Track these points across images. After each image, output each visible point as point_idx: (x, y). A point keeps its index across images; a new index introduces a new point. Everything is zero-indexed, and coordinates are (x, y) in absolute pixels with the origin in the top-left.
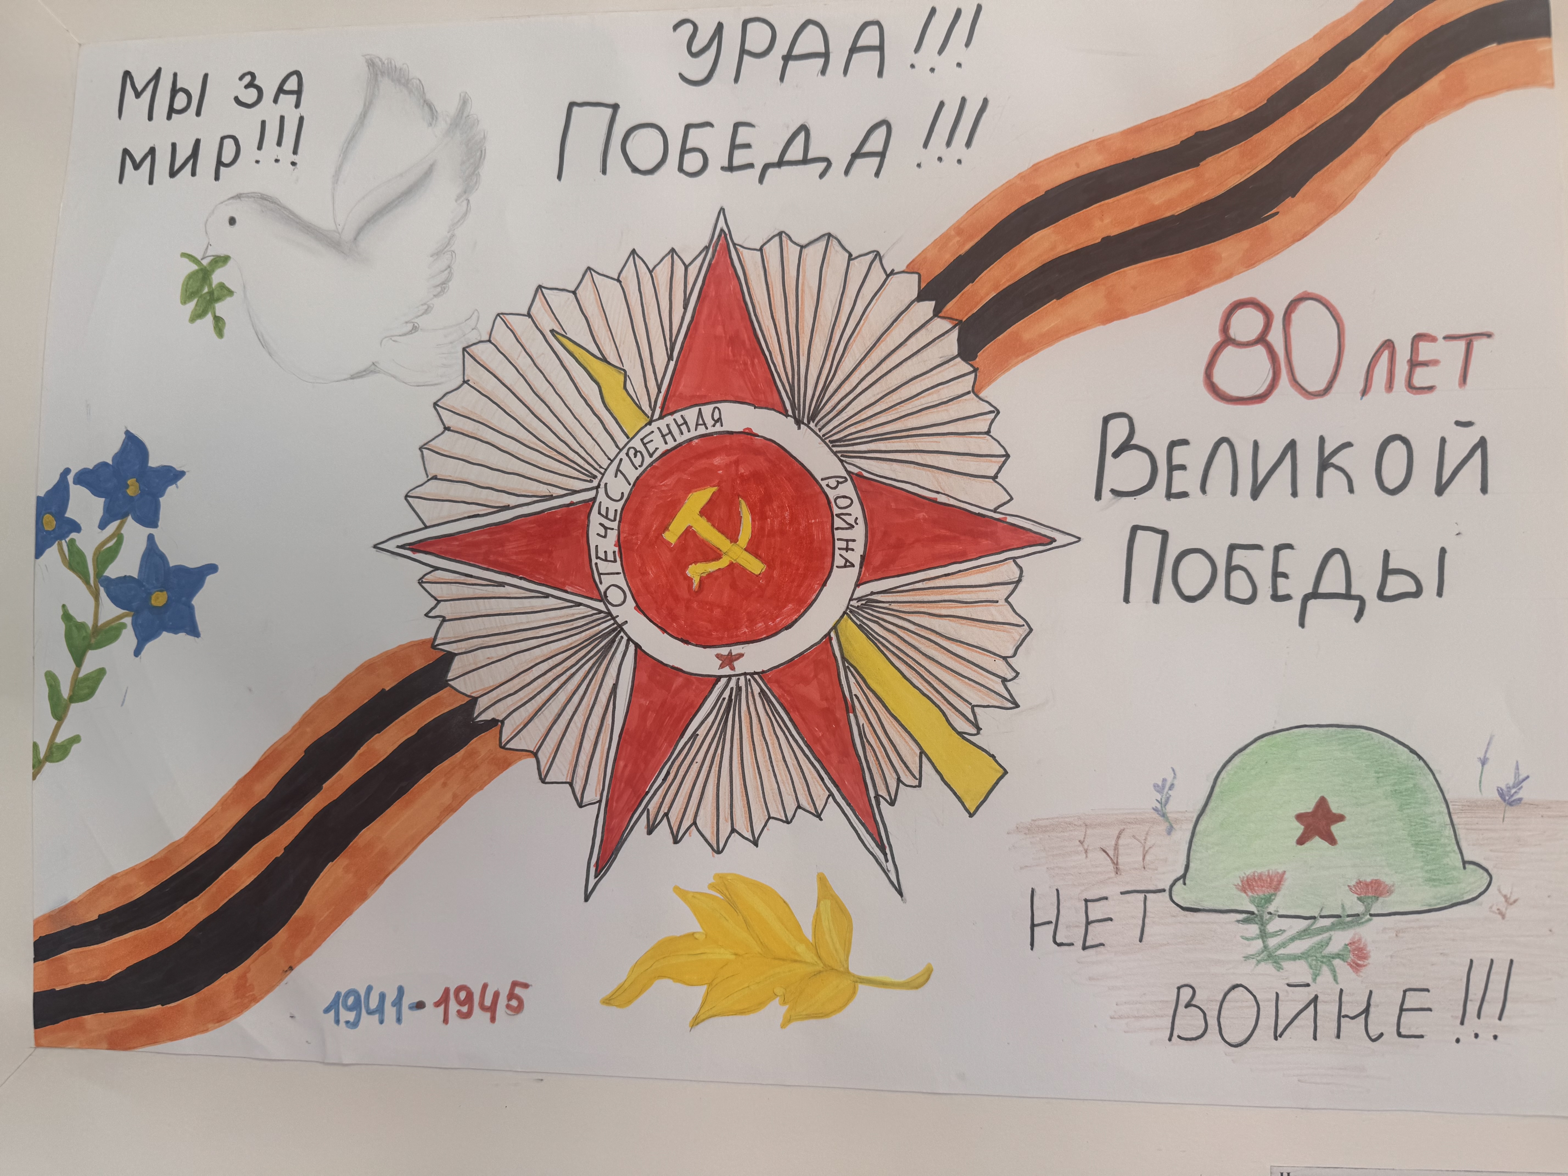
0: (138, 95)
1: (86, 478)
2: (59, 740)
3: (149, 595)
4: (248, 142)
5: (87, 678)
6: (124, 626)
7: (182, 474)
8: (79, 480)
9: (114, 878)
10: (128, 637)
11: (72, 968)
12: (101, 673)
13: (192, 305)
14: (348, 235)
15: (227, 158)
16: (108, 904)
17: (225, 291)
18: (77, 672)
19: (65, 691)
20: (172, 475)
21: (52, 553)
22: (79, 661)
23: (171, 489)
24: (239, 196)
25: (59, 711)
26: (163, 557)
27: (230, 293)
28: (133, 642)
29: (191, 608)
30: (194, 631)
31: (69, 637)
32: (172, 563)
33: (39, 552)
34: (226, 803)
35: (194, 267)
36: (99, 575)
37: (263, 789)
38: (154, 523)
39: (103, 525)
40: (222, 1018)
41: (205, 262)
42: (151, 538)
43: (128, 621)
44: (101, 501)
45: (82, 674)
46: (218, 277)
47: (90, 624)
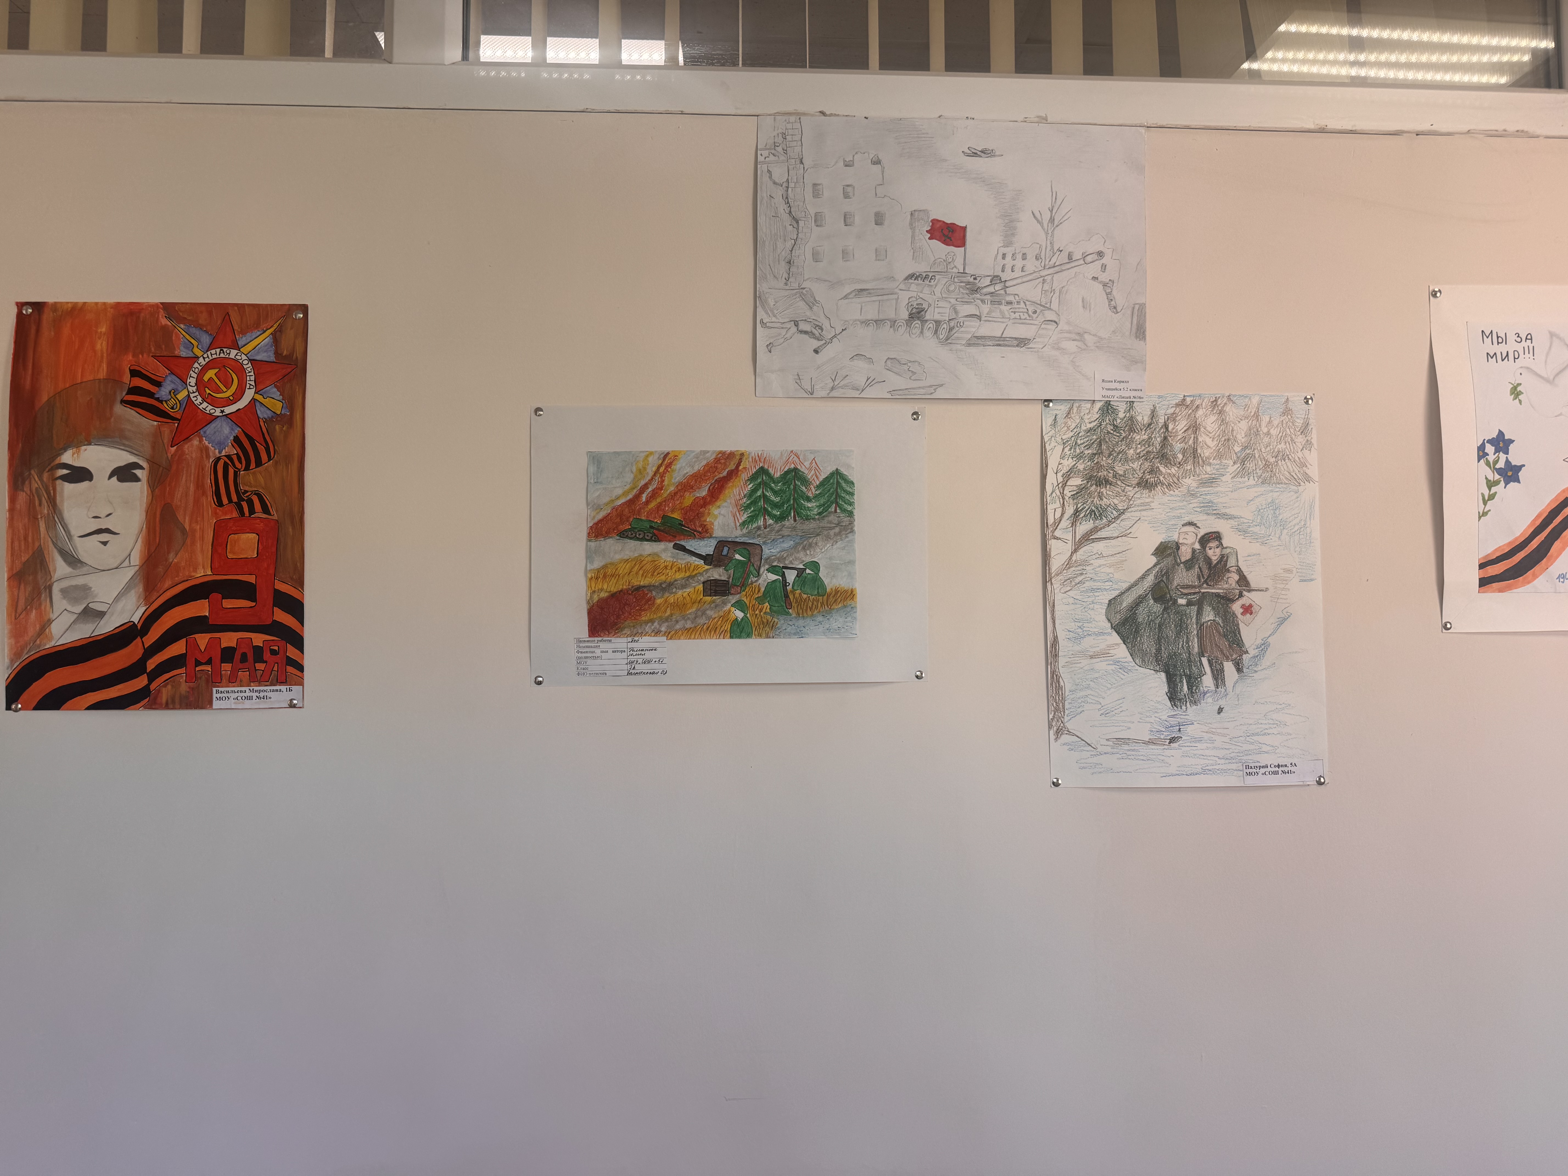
0: (1487, 337)
1: (1489, 441)
2: (1485, 511)
3: (1507, 473)
4: (1521, 353)
5: (1492, 494)
6: (1501, 481)
7: (1514, 441)
8: (1487, 442)
9: (1500, 547)
10: (1502, 483)
11: (1490, 571)
12: (1496, 493)
13: (1513, 396)
14: (1551, 378)
15: (1516, 357)
16: (1498, 554)
17: (1521, 393)
18: (1489, 493)
19: (1486, 498)
20: (1511, 441)
21: (1482, 461)
22: (1490, 490)
23: (1511, 445)
24: (1521, 367)
25: (1485, 503)
26: (1510, 462)
27: (1523, 393)
28: (1504, 485)
29: (1518, 476)
30: (1519, 482)
31: (1487, 483)
32: (1513, 464)
33: (1479, 461)
34: (1529, 527)
35: (1512, 386)
36: (1494, 467)
37: (1538, 523)
38: (1508, 454)
39: (1494, 454)
40: (1529, 583)
41: (1515, 385)
42: (1507, 457)
43: (1502, 479)
44: (1494, 448)
45: (1491, 493)
46: (1519, 389)
47: (1492, 480)
